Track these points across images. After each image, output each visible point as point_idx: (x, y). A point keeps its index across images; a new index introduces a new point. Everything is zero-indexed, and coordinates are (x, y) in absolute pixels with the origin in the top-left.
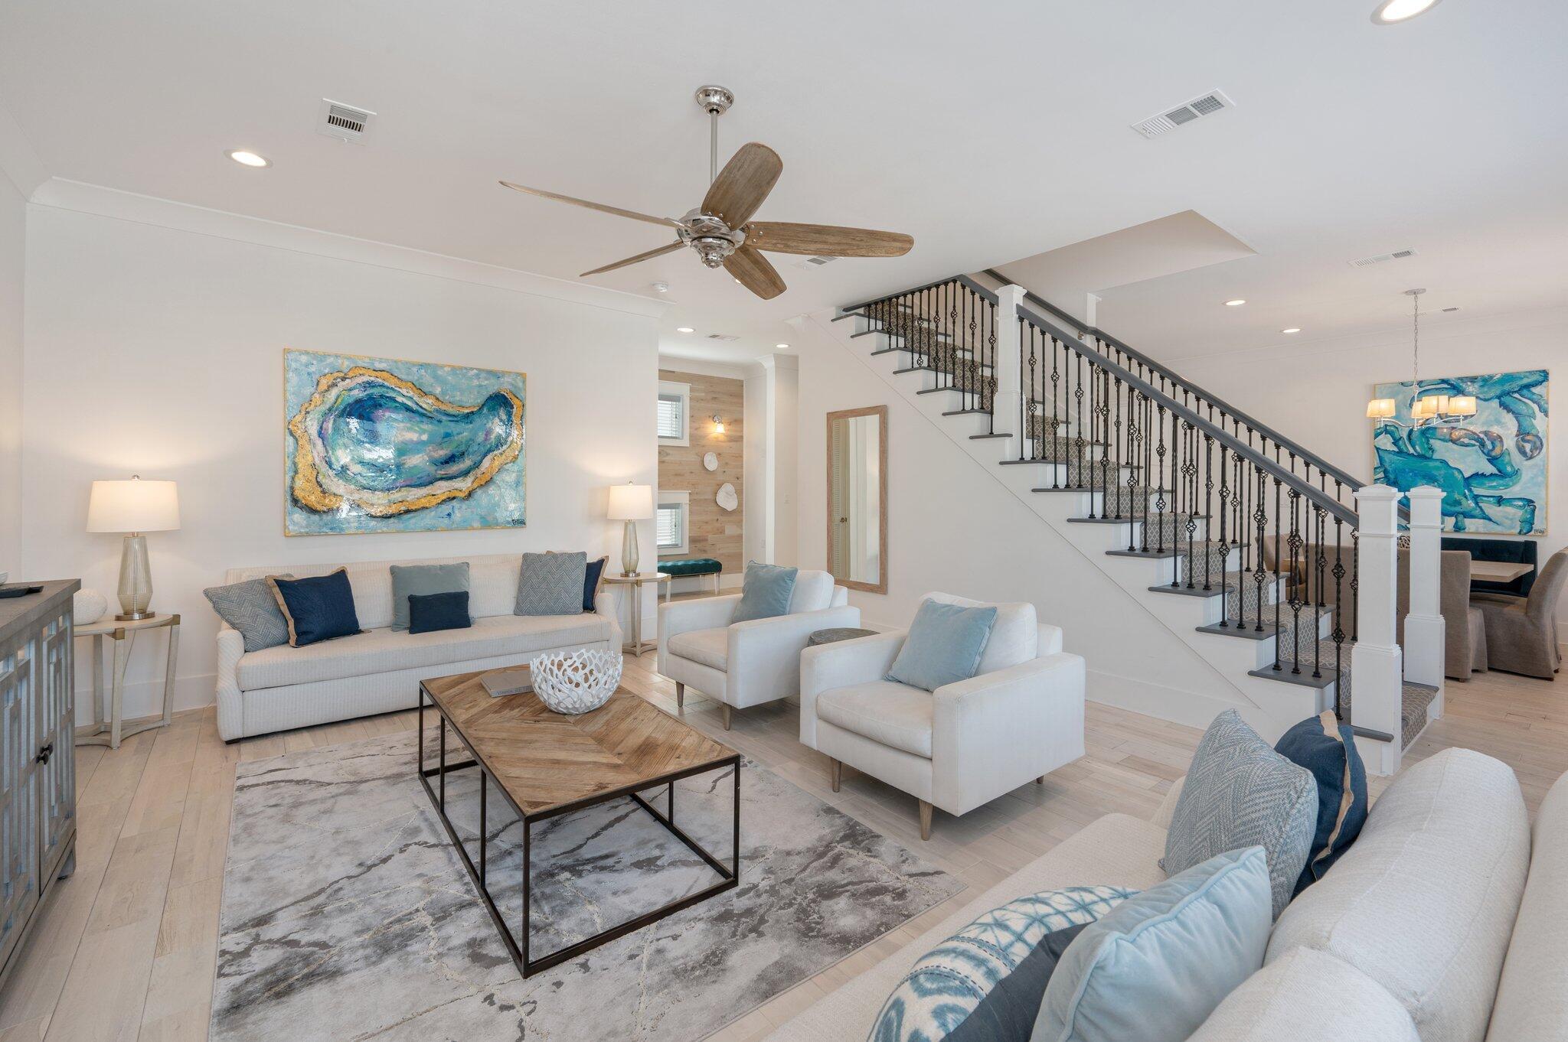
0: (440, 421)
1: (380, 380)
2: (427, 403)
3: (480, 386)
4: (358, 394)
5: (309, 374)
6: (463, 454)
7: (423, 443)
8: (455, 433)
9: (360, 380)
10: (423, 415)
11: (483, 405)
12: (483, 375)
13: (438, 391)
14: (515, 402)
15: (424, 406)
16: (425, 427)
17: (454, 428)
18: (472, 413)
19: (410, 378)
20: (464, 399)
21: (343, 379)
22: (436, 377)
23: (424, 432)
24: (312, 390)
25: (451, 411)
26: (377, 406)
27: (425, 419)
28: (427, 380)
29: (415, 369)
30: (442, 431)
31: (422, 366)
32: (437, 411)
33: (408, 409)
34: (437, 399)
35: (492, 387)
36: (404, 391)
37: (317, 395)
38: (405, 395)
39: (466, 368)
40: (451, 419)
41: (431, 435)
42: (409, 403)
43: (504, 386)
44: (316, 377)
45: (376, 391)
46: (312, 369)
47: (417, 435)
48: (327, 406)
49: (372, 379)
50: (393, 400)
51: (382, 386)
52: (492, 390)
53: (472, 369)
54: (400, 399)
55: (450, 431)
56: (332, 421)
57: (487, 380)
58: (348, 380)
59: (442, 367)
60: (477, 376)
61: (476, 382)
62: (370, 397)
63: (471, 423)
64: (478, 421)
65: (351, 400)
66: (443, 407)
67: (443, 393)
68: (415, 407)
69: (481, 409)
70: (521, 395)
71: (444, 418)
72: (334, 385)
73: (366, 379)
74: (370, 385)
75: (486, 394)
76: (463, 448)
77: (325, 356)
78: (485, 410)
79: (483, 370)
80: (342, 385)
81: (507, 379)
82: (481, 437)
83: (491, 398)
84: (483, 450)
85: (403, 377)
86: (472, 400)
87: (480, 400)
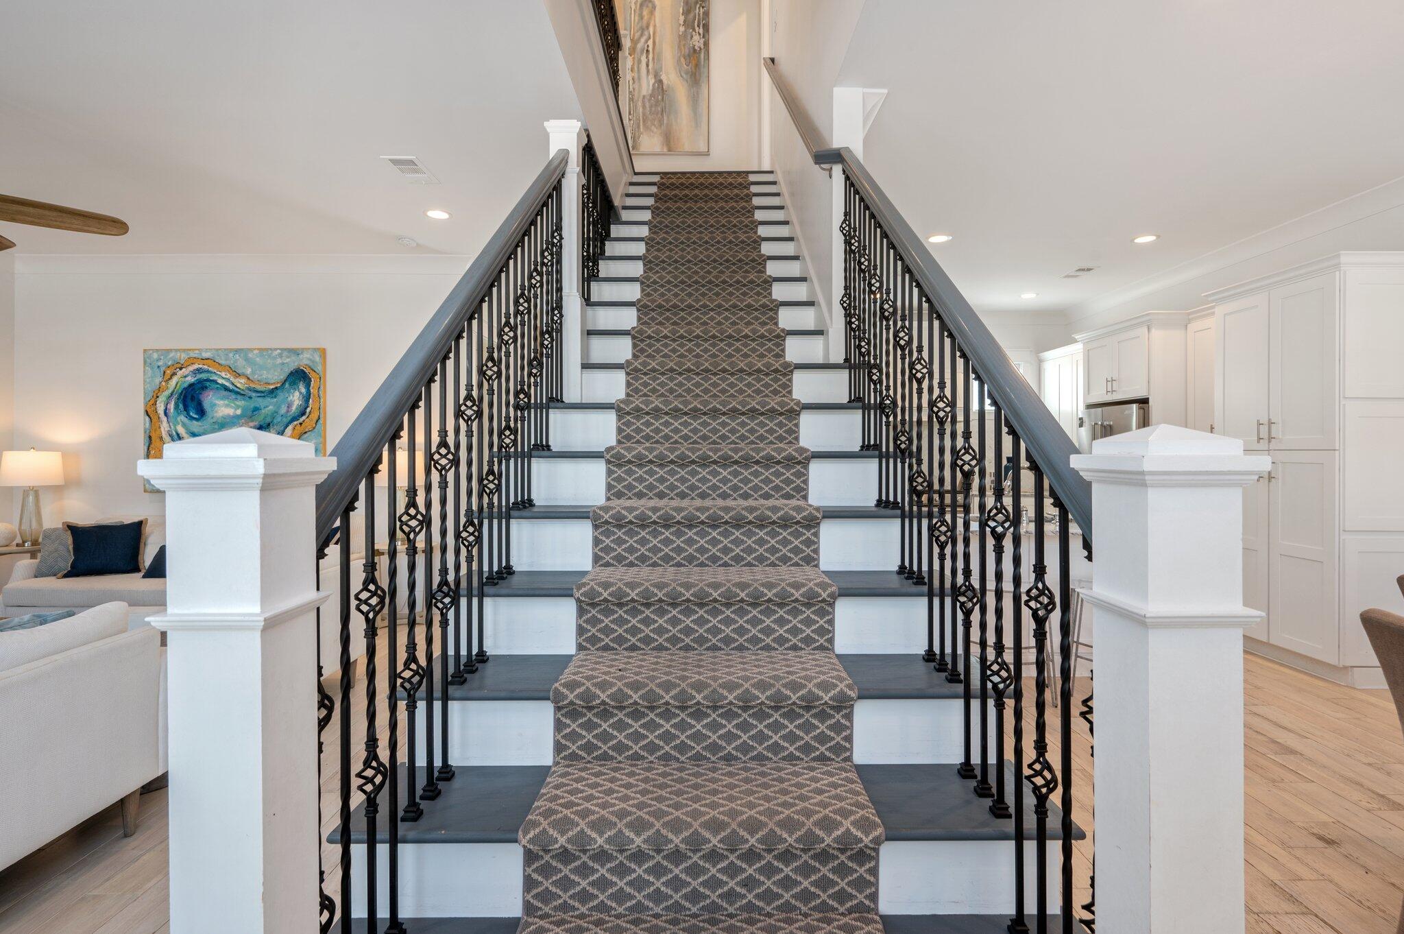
0: (250, 398)
1: (206, 367)
2: (241, 383)
3: (283, 364)
4: (190, 379)
5: (158, 367)
6: (269, 425)
7: (238, 417)
8: (262, 407)
9: (191, 368)
10: (238, 393)
11: (285, 381)
12: (285, 354)
13: (249, 371)
14: (312, 375)
15: (239, 385)
16: (239, 403)
17: (261, 402)
18: (276, 388)
19: (228, 363)
20: (270, 376)
21: (181, 369)
22: (247, 360)
23: (238, 407)
24: (161, 379)
25: (259, 388)
26: (204, 388)
27: (239, 397)
28: (240, 364)
29: (231, 355)
30: (252, 404)
31: (237, 351)
32: (249, 389)
33: (226, 389)
34: (248, 379)
35: (293, 363)
36: (223, 374)
37: (164, 384)
38: (223, 378)
39: (271, 349)
40: (259, 395)
41: (244, 410)
42: (227, 384)
43: (303, 361)
44: (163, 369)
45: (204, 376)
46: (160, 363)
47: (233, 410)
48: (170, 391)
49: (200, 366)
50: (215, 382)
51: (208, 371)
52: (292, 367)
53: (276, 349)
54: (220, 381)
55: (258, 406)
56: (173, 403)
57: (288, 357)
58: (184, 370)
59: (251, 350)
60: (280, 356)
61: (279, 361)
62: (200, 382)
63: (275, 397)
64: (281, 396)
65: (186, 385)
66: (253, 386)
67: (253, 373)
68: (231, 387)
69: (283, 384)
70: (319, 368)
71: (254, 395)
72: (174, 374)
73: (196, 366)
74: (199, 371)
75: (287, 371)
76: (268, 420)
77: (169, 351)
78: (287, 385)
79: (286, 349)
80: (180, 373)
81: (306, 355)
82: (283, 410)
83: (292, 374)
84: (285, 420)
85: (223, 362)
86: (275, 376)
87: (283, 377)
